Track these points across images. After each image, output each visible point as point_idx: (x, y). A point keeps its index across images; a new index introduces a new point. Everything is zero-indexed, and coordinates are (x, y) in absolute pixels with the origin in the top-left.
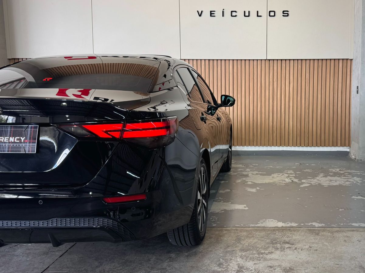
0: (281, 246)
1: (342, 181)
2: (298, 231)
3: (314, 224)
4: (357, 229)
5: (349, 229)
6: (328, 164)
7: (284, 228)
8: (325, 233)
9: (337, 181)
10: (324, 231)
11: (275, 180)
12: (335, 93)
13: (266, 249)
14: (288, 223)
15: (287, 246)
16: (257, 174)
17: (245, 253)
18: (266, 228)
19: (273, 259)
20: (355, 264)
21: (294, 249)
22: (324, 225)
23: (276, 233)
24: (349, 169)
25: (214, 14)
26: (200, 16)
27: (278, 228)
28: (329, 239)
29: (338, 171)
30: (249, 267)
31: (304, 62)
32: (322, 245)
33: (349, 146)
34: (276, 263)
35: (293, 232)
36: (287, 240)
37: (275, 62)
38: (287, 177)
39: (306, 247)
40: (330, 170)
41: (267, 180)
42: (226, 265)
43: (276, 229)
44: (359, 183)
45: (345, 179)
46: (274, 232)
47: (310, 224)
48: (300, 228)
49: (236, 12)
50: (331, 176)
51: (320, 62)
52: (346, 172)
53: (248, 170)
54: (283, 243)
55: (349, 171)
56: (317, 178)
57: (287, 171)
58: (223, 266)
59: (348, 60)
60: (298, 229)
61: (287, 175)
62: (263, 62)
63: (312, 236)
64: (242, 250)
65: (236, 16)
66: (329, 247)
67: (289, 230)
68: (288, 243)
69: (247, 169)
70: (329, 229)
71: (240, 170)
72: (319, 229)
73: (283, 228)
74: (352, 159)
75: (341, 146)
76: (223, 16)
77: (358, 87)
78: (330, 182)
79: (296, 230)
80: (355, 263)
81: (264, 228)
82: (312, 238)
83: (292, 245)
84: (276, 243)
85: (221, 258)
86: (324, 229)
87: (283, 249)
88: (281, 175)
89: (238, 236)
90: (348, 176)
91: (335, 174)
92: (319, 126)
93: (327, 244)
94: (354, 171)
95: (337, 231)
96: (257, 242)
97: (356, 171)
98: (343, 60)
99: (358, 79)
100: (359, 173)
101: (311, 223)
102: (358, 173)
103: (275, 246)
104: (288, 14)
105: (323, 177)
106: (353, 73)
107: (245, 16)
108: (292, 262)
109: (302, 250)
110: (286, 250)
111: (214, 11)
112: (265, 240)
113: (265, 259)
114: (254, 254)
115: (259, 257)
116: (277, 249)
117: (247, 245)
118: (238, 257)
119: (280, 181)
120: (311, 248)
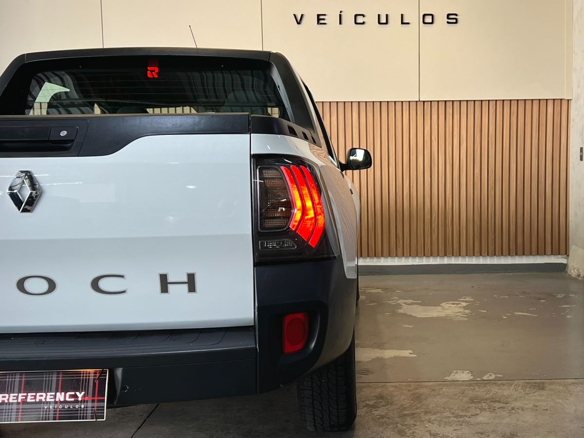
0: (489, 406)
2: (510, 385)
8: (553, 387)
11: (447, 312)
13: (466, 409)
14: (490, 375)
15: (497, 405)
16: (413, 304)
17: (434, 416)
19: (482, 422)
21: (510, 409)
23: (474, 389)
32: (554, 403)
33: (566, 254)
34: (487, 429)
35: (502, 387)
39: (528, 406)
42: (410, 432)
46: (472, 388)
53: (394, 297)
54: (490, 402)
57: (466, 298)
58: (406, 433)
64: (426, 413)
66: (565, 406)
68: (499, 402)
74: (571, 276)
75: (552, 253)
79: (506, 384)
82: (535, 394)
83: (508, 403)
84: (479, 402)
85: (398, 423)
87: (493, 410)
88: (456, 305)
89: (414, 393)
93: (560, 401)
96: (449, 401)
103: (479, 406)
109: (523, 410)
110: (498, 411)
112: (461, 398)
113: (468, 424)
114: (449, 417)
115: (459, 421)
116: (482, 409)
117: (434, 406)
118: (425, 422)
119: (458, 314)
120: (536, 407)
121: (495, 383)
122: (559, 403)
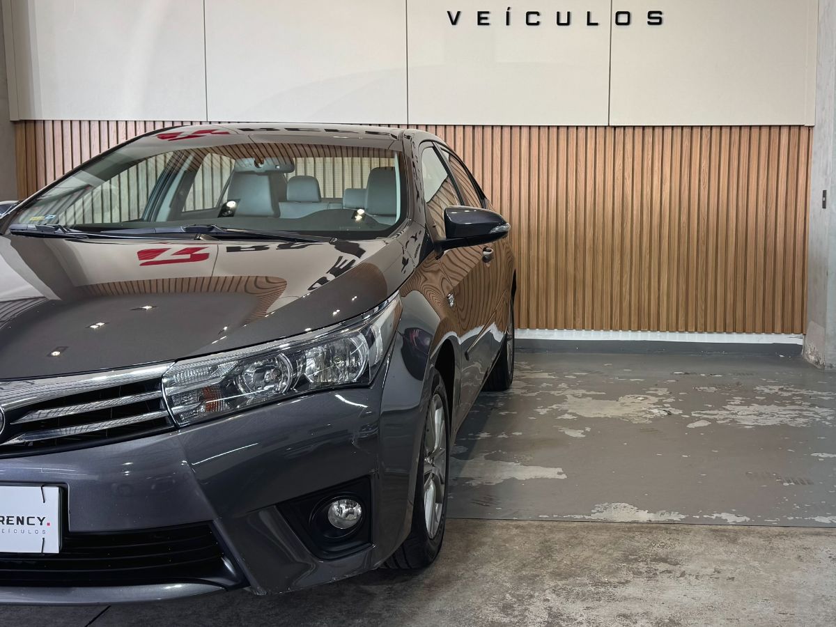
0: (648, 568)
1: (787, 416)
2: (688, 532)
3: (724, 516)
4: (826, 530)
5: (808, 530)
6: (751, 374)
7: (654, 525)
8: (750, 539)
9: (775, 416)
10: (748, 533)
11: (626, 411)
12: (769, 206)
13: (613, 572)
14: (662, 514)
15: (662, 567)
16: (584, 396)
17: (564, 582)
18: (612, 524)
19: (631, 596)
20: (824, 614)
21: (678, 574)
22: (748, 519)
23: (634, 537)
24: (802, 386)
25: (486, 18)
26: (454, 23)
27: (639, 525)
28: (761, 552)
29: (777, 391)
30: (574, 614)
31: (696, 132)
32: (746, 568)
33: (802, 332)
34: (637, 608)
35: (675, 536)
36: (662, 552)
37: (629, 131)
38: (654, 404)
39: (707, 570)
40: (758, 388)
41: (611, 410)
42: (520, 608)
43: (634, 528)
44: (828, 421)
45: (795, 410)
46: (631, 534)
47: (714, 518)
48: (690, 527)
49: (538, 14)
50: (761, 403)
51: (736, 132)
52: (797, 395)
53: (563, 385)
54: (651, 561)
55: (804, 392)
56: (728, 407)
57: (656, 390)
58: (514, 610)
59: (802, 129)
60: (686, 527)
61: (655, 400)
62: (601, 132)
63: (721, 544)
64: (557, 575)
65: (538, 23)
66: (762, 573)
67: (666, 529)
68: (664, 560)
69: (561, 384)
70: (759, 529)
71: (544, 385)
72: (736, 528)
73: (652, 525)
74: (809, 363)
75: (783, 331)
76: (508, 24)
77: (825, 192)
78: (759, 418)
79: (681, 530)
80: (826, 612)
81: (608, 524)
82: (720, 551)
83: (677, 564)
84: (636, 560)
85: (507, 591)
86: (747, 528)
87: (652, 574)
88: (642, 400)
89: (546, 541)
90: (800, 405)
91: (770, 399)
92: (732, 283)
93: (756, 564)
94: (815, 392)
95: (780, 535)
96: (590, 557)
97: (820, 393)
98: (790, 129)
99: (826, 174)
100: (827, 396)
101: (718, 515)
102: (823, 396)
103: (635, 566)
104: (660, 19)
105: (741, 404)
106: (813, 158)
107: (559, 23)
108: (676, 606)
109: (697, 577)
110: (659, 578)
111: (488, 13)
112: (610, 552)
113: (612, 598)
114: (586, 585)
115: (598, 593)
116: (638, 573)
117: (569, 563)
118: (547, 591)
119: (640, 414)
120: (719, 572)
121: (667, 529)
122: (754, 567)
